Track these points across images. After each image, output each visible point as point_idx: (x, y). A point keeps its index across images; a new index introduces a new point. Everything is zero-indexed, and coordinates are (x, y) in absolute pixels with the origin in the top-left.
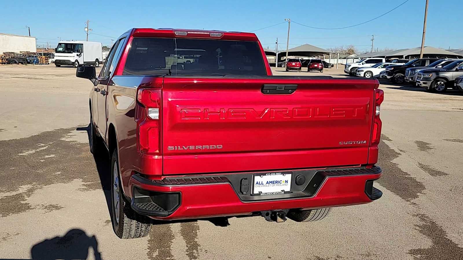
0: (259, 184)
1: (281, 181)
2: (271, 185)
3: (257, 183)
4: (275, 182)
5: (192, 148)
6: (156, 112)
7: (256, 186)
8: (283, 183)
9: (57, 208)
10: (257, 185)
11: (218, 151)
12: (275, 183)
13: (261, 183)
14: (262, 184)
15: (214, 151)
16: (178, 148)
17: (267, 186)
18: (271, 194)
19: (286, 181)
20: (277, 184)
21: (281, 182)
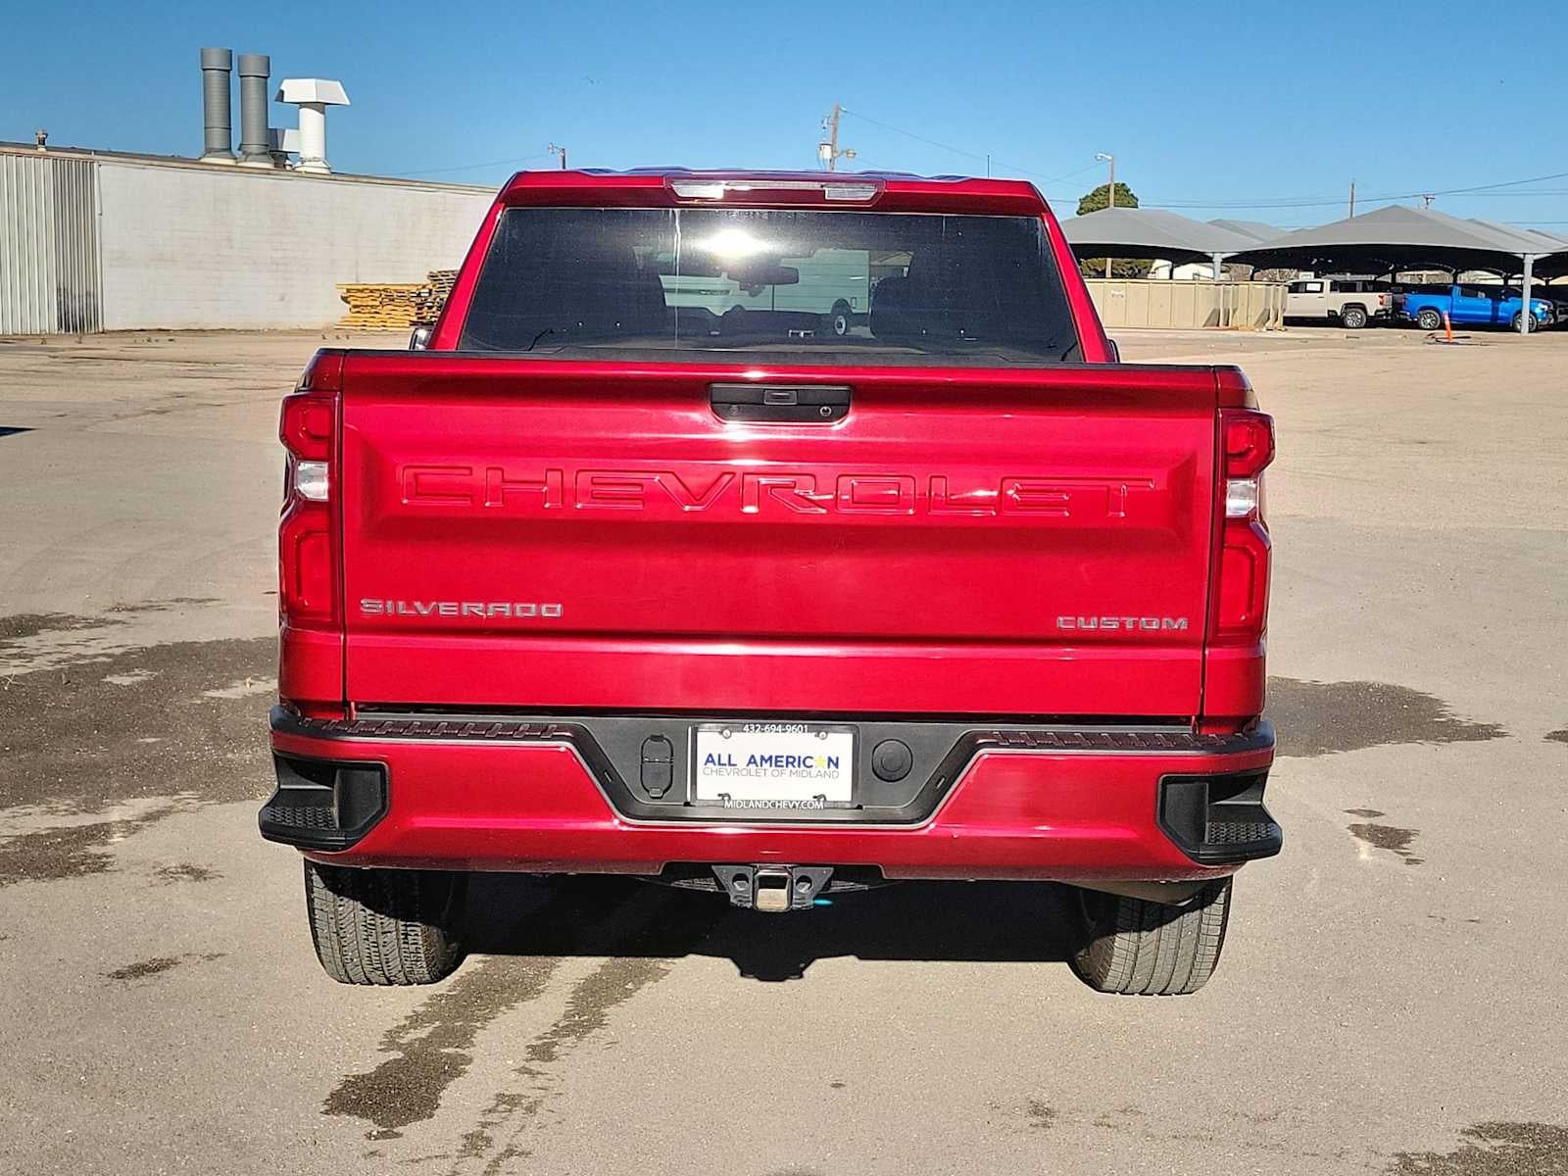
0: (719, 764)
1: (811, 758)
2: (769, 773)
3: (710, 759)
4: (784, 759)
5: (446, 609)
6: (319, 478)
7: (708, 771)
8: (820, 764)
9: (199, 875)
10: (710, 765)
11: (547, 626)
12: (784, 764)
13: (724, 760)
14: (730, 764)
15: (529, 625)
16: (396, 607)
17: (753, 773)
18: (769, 804)
19: (830, 760)
20: (794, 770)
21: (809, 762)
